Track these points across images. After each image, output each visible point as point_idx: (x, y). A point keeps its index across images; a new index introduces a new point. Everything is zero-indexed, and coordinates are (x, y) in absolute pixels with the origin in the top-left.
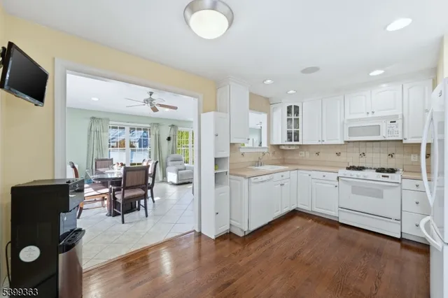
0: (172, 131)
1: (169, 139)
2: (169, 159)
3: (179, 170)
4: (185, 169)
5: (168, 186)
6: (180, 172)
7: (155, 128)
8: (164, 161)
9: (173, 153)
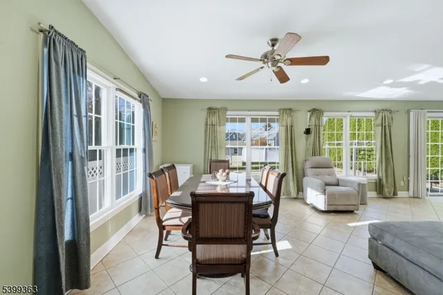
0: (313, 119)
1: (308, 132)
2: (308, 165)
3: (327, 184)
4: (338, 185)
5: (308, 211)
6: (329, 189)
7: (286, 116)
8: (300, 166)
9: (314, 154)
